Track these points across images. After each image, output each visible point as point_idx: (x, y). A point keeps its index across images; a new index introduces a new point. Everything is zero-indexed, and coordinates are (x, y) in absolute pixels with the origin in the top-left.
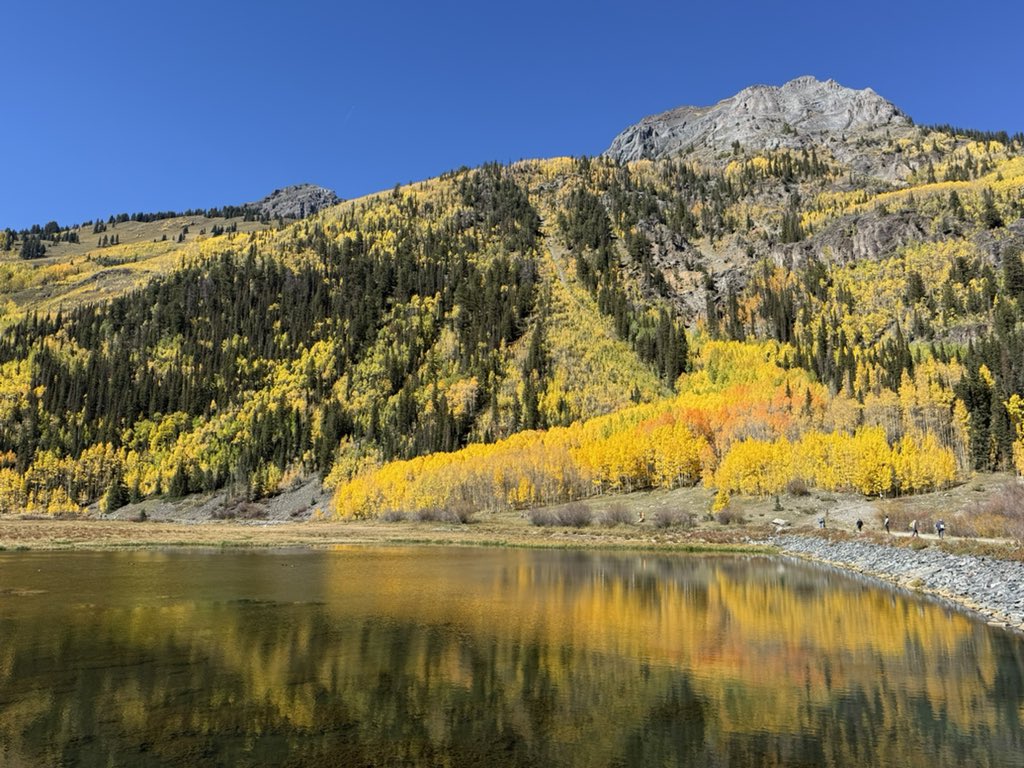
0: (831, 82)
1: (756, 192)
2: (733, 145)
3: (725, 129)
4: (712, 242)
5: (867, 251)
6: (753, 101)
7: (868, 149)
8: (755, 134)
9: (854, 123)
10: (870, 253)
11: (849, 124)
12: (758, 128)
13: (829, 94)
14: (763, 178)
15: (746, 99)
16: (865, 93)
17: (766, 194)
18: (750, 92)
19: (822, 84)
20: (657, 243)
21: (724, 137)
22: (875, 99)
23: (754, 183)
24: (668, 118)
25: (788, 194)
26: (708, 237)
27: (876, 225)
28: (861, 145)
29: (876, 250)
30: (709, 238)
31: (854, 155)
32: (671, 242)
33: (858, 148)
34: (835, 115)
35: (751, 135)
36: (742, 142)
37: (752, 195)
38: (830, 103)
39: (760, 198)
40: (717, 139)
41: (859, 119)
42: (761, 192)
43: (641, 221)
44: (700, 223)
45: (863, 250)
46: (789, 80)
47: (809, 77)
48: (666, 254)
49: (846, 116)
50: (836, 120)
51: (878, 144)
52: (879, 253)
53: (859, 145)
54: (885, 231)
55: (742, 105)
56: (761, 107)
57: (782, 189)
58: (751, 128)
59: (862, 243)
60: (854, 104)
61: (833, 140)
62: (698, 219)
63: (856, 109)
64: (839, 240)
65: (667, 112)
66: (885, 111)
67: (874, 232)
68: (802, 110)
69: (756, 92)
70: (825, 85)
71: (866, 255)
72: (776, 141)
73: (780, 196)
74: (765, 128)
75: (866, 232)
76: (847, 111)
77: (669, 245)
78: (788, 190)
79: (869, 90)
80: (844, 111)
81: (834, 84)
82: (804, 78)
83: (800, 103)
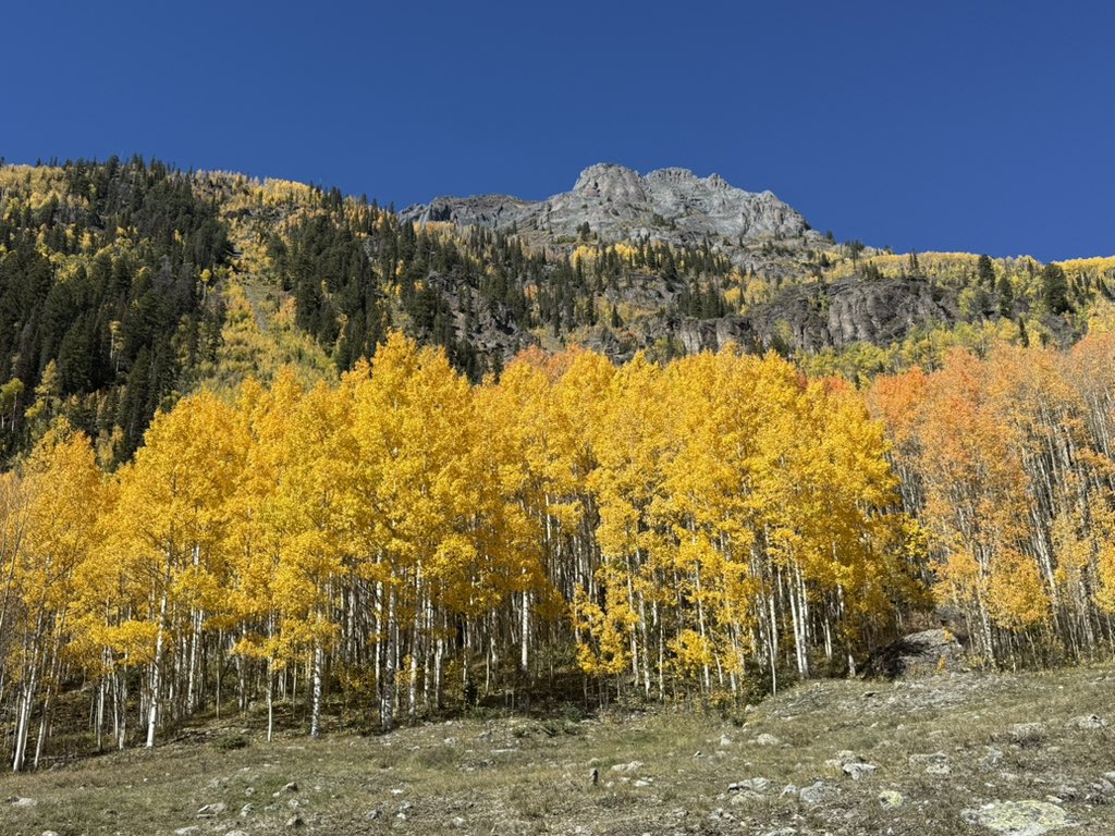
0: (716, 178)
1: (622, 284)
2: (579, 230)
3: (565, 211)
4: (557, 333)
5: (856, 330)
6: (607, 181)
7: (780, 259)
8: (611, 220)
9: (751, 232)
10: (862, 334)
11: (745, 232)
12: (617, 214)
13: (714, 193)
14: (631, 267)
15: (596, 177)
16: (764, 196)
17: (639, 289)
18: (601, 170)
19: (702, 181)
20: (462, 311)
21: (564, 219)
22: (779, 204)
23: (617, 272)
24: (474, 205)
25: (671, 294)
26: (549, 328)
27: (866, 290)
28: (770, 252)
29: (872, 332)
30: (552, 328)
31: (761, 264)
32: (488, 314)
33: (765, 255)
34: (724, 218)
35: (606, 220)
36: (593, 229)
37: (616, 287)
38: (716, 202)
39: (630, 294)
40: (554, 221)
41: (759, 227)
42: (630, 285)
43: (432, 273)
44: (536, 306)
45: (849, 329)
46: (657, 169)
47: (683, 171)
48: (479, 331)
49: (740, 221)
50: (726, 223)
51: (792, 255)
52: (877, 336)
53: (766, 252)
54: (883, 300)
55: (592, 183)
56: (619, 191)
57: (662, 287)
58: (606, 212)
59: (846, 317)
60: (750, 207)
61: (726, 243)
62: (531, 302)
63: (753, 214)
64: (801, 314)
65: (473, 197)
66: (792, 222)
67: (865, 300)
68: (677, 205)
69: (612, 170)
70: (708, 181)
71: (854, 339)
72: (644, 232)
73: (660, 296)
74: (627, 216)
75: (852, 300)
76: (741, 215)
77: (486, 318)
78: (671, 290)
79: (767, 193)
80: (736, 215)
81: (719, 180)
82: (677, 169)
83: (675, 195)
